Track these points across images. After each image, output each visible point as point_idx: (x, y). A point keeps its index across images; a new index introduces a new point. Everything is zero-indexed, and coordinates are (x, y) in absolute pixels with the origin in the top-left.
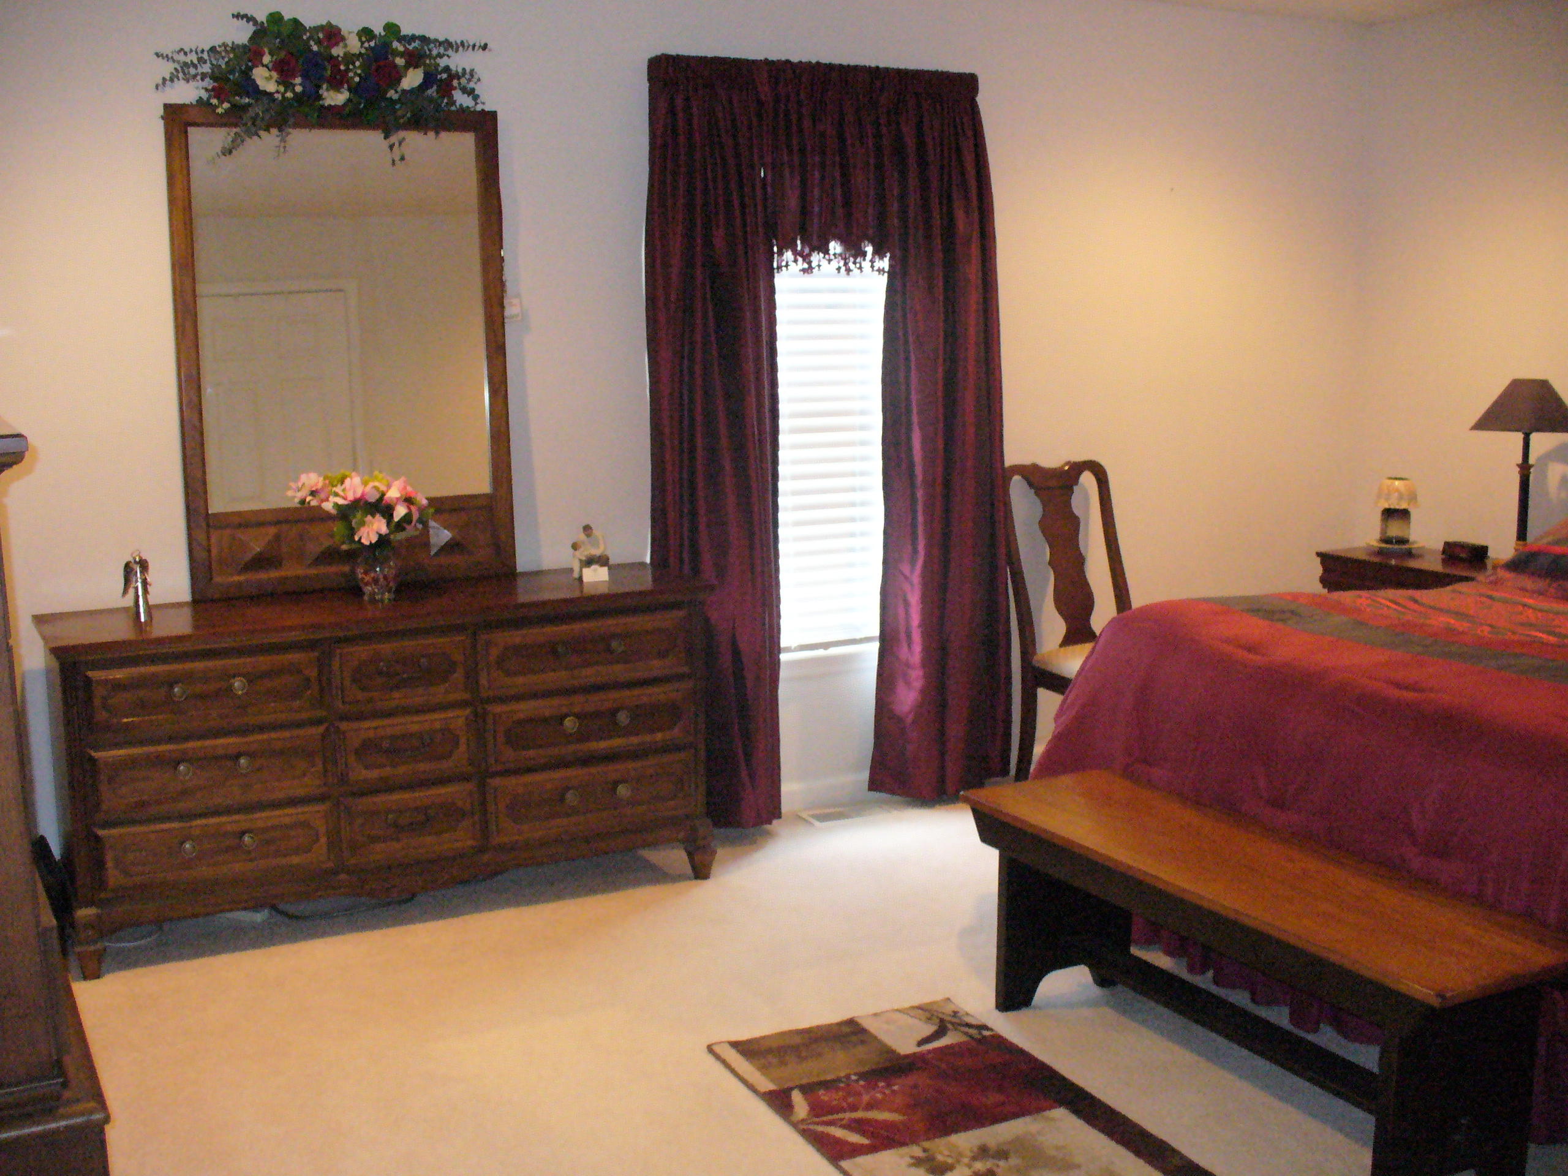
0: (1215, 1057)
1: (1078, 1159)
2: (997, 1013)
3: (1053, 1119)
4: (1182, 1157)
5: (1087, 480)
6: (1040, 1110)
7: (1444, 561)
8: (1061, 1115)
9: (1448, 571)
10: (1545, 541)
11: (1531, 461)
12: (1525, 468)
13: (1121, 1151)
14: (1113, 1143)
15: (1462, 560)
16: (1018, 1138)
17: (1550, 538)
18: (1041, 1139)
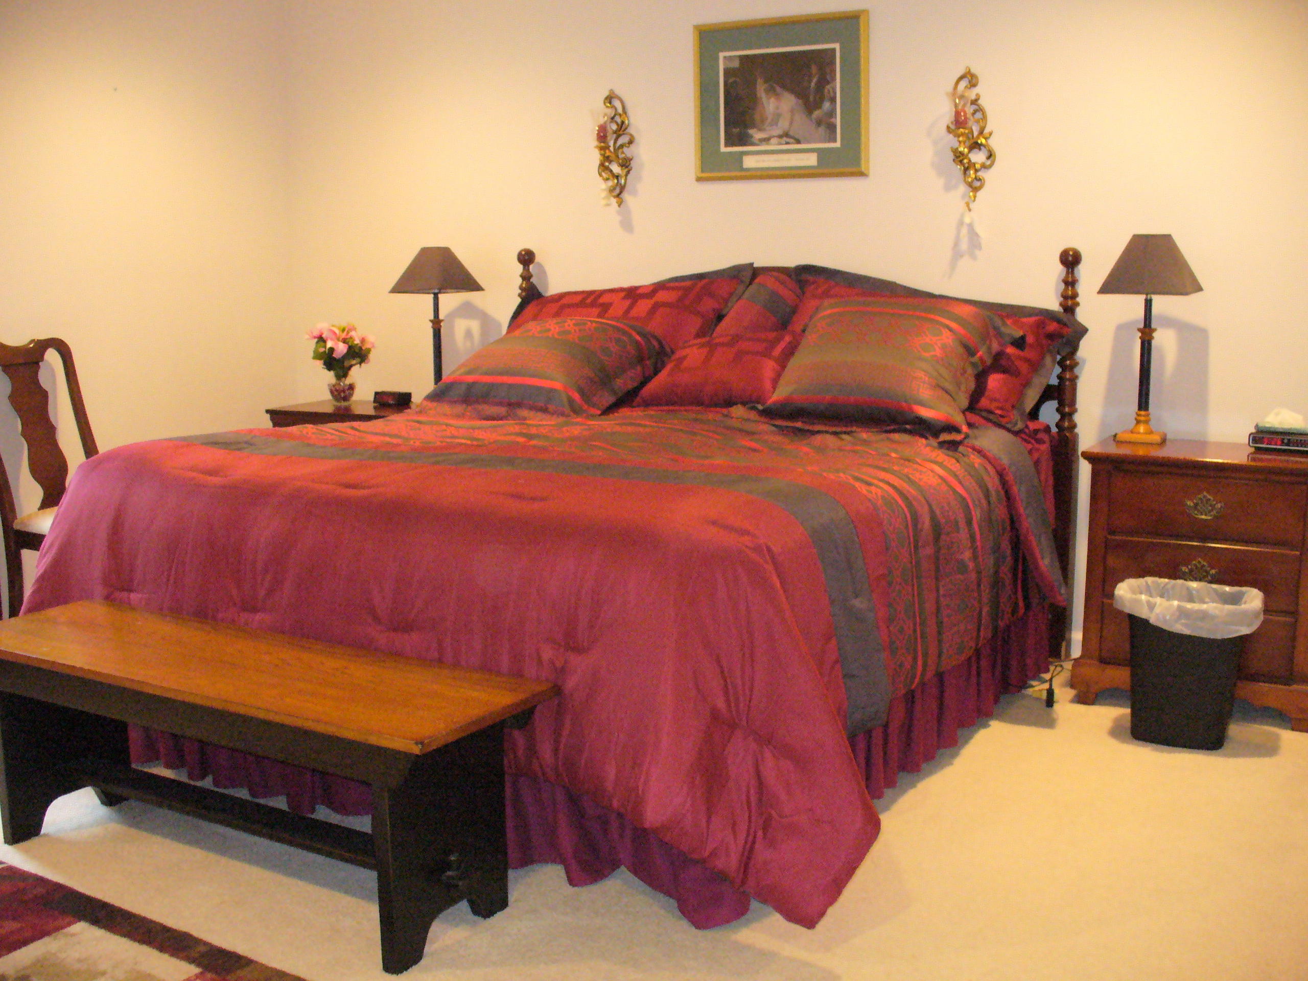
0: (224, 849)
1: (102, 967)
2: (7, 847)
3: (73, 935)
4: (206, 943)
5: (52, 357)
6: (58, 929)
7: (375, 408)
8: (81, 928)
9: (378, 414)
10: (458, 373)
11: (441, 317)
12: (436, 323)
13: (145, 950)
14: (136, 945)
15: (390, 406)
16: (38, 961)
17: (462, 370)
18: (62, 955)
